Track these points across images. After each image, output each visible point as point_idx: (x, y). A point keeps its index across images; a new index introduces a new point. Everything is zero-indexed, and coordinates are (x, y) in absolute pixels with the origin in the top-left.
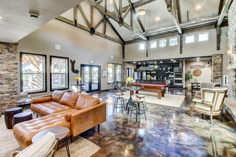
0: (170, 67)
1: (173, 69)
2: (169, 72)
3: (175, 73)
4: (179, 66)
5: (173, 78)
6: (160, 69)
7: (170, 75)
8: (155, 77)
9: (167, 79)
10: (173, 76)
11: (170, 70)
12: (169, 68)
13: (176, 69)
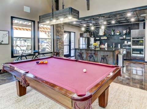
0: (126, 29)
1: (130, 33)
2: (124, 37)
3: (133, 38)
4: (138, 29)
5: (129, 46)
6: (113, 34)
7: (126, 42)
8: (106, 44)
9: (121, 47)
10: (129, 43)
11: (126, 34)
12: (124, 32)
13: (135, 33)
